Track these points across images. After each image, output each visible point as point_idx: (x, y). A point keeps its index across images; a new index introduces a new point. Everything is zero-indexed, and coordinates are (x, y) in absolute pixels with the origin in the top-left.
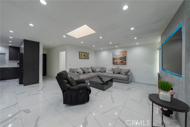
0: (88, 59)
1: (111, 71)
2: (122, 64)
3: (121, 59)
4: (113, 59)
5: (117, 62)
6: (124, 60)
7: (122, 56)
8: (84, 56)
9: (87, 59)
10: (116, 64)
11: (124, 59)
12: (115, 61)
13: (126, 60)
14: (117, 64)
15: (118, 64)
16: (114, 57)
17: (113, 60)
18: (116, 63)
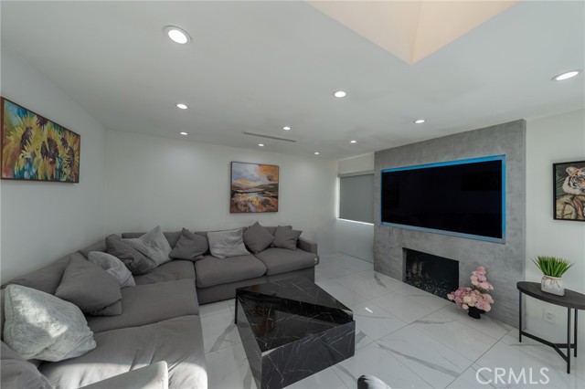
0: (75, 179)
1: (235, 242)
2: (267, 211)
3: (263, 193)
4: (234, 192)
5: (250, 205)
6: (270, 198)
7: (266, 182)
8: (45, 153)
9: (68, 181)
10: (245, 212)
11: (272, 194)
12: (241, 199)
13: (277, 197)
14: (247, 211)
15: (253, 209)
16: (237, 182)
17: (232, 196)
18: (246, 206)
